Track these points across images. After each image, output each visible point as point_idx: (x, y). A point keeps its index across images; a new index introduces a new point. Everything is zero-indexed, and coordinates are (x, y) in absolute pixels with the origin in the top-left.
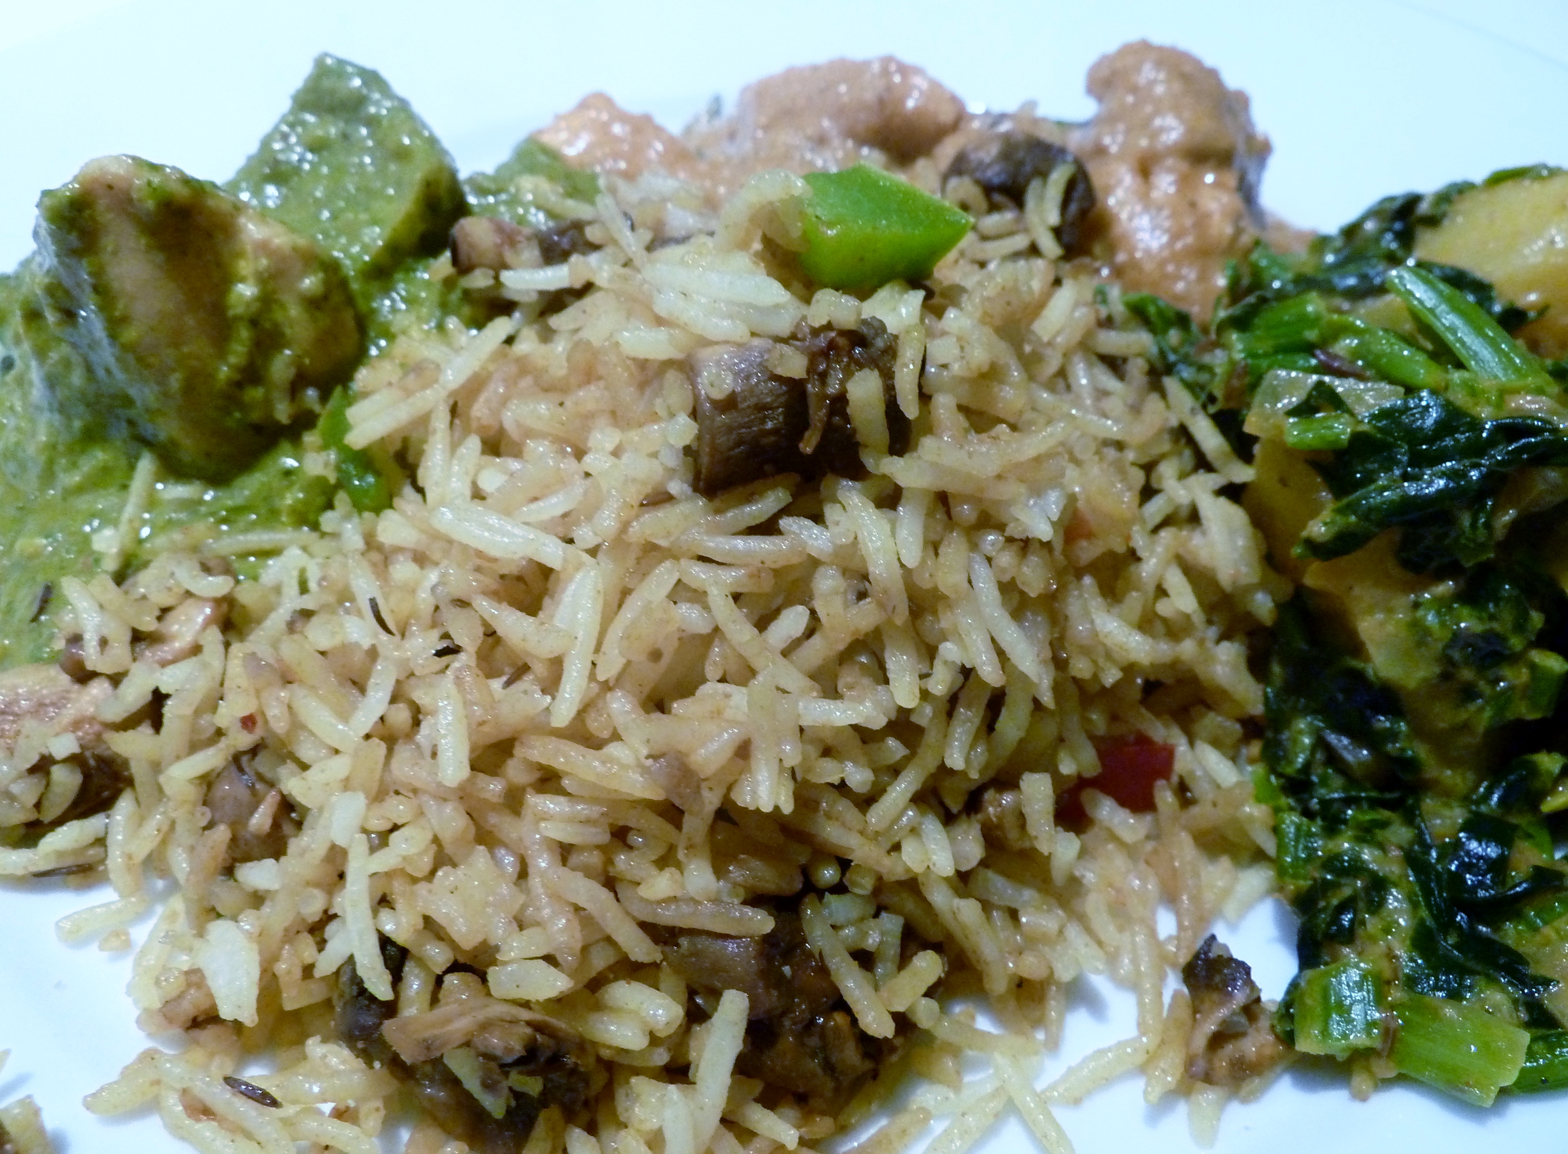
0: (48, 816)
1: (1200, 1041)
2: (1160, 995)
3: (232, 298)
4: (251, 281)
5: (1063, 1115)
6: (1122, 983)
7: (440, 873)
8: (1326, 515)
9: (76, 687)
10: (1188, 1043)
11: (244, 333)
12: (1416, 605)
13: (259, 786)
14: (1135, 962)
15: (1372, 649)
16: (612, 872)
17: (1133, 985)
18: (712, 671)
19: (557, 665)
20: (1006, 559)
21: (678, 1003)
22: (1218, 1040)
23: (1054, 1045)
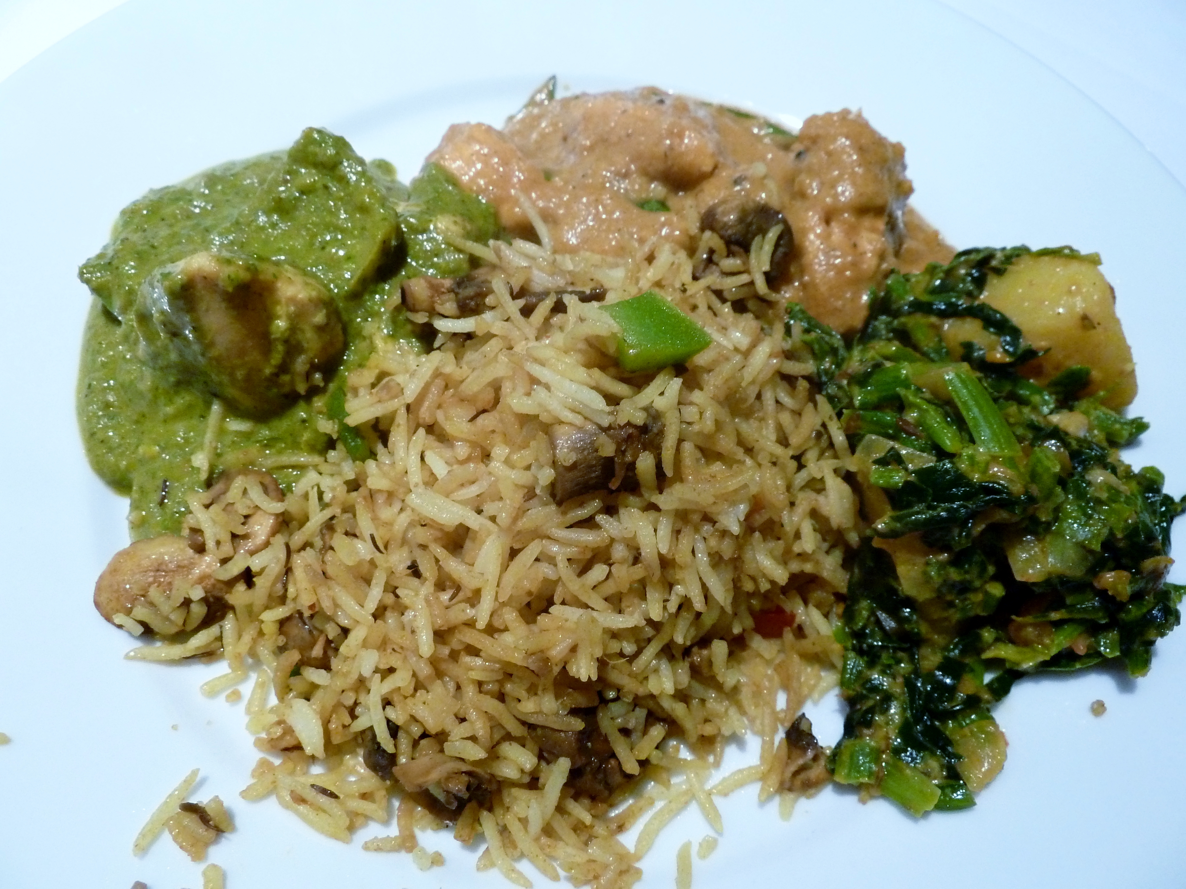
0: (189, 628)
1: (788, 774)
2: (773, 744)
3: (273, 328)
4: (284, 318)
5: (718, 801)
6: (755, 733)
7: (418, 694)
8: (886, 519)
9: (197, 556)
10: (783, 773)
11: (280, 348)
12: (927, 564)
13: (315, 632)
14: (762, 724)
15: (902, 581)
16: (503, 691)
17: (761, 733)
18: (557, 599)
19: (477, 593)
20: (713, 542)
21: (534, 754)
22: (796, 773)
23: (717, 764)
